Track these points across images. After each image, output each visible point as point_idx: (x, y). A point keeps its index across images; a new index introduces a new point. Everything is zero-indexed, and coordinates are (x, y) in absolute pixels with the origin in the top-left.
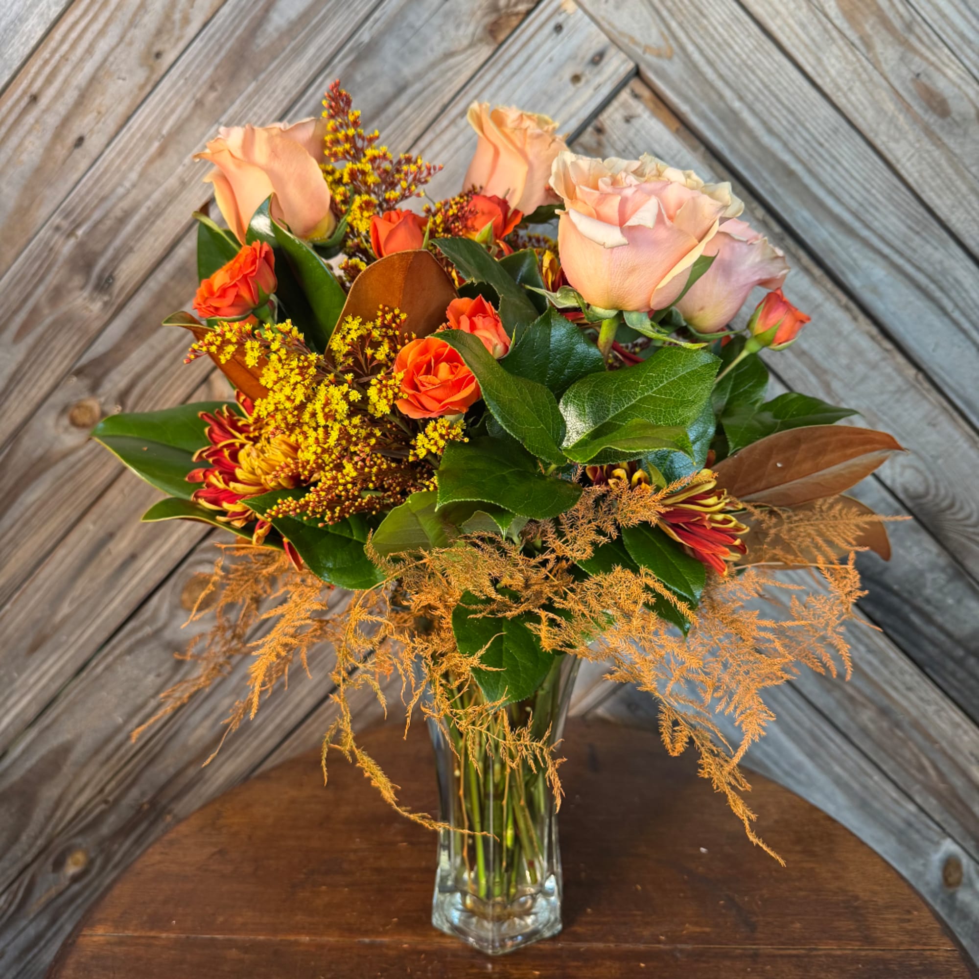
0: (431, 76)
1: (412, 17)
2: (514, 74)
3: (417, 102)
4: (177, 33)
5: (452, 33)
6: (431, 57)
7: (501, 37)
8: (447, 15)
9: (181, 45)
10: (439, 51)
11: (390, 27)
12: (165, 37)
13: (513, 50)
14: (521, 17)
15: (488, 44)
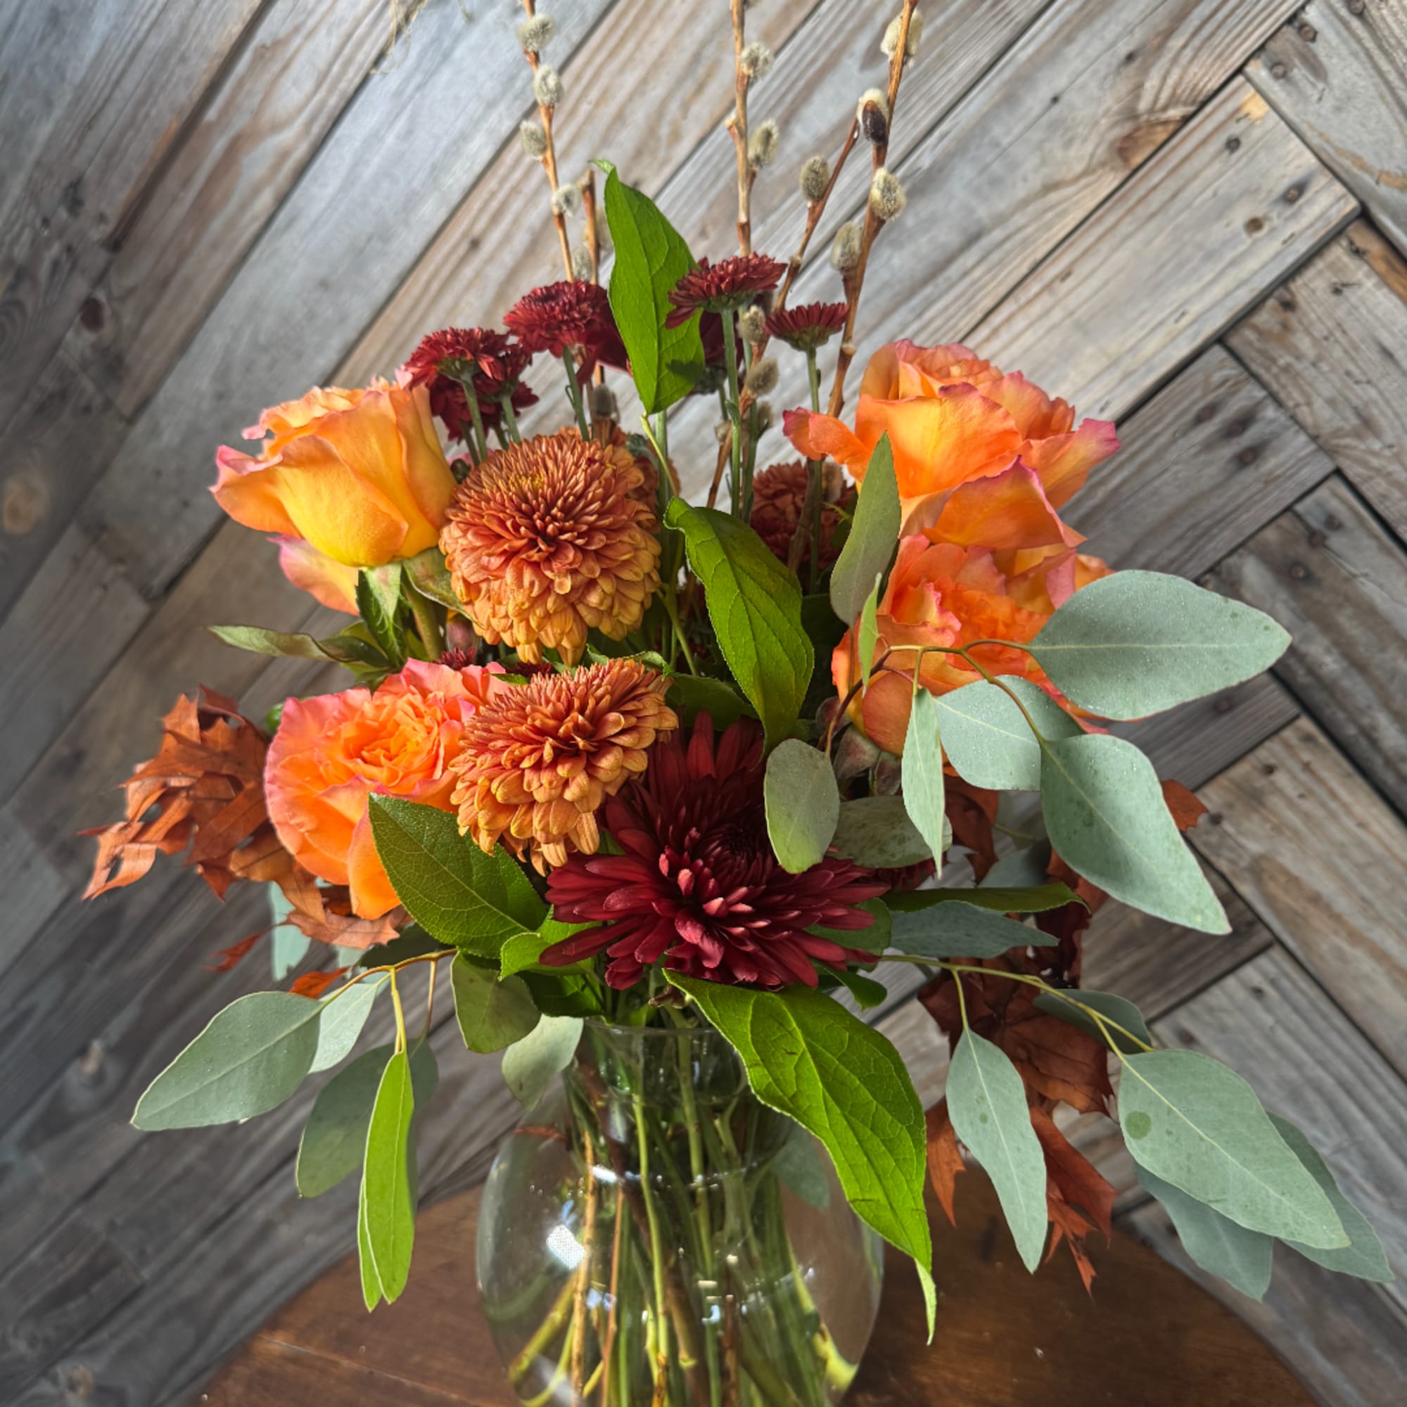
0: (1019, 219)
1: (997, 131)
2: (1153, 216)
3: (995, 257)
4: (662, 154)
5: (1059, 154)
6: (1021, 192)
7: (1138, 160)
8: (1053, 126)
9: (667, 171)
10: (1036, 182)
11: (961, 148)
12: (646, 160)
13: (1156, 179)
14: (1171, 127)
15: (1113, 169)
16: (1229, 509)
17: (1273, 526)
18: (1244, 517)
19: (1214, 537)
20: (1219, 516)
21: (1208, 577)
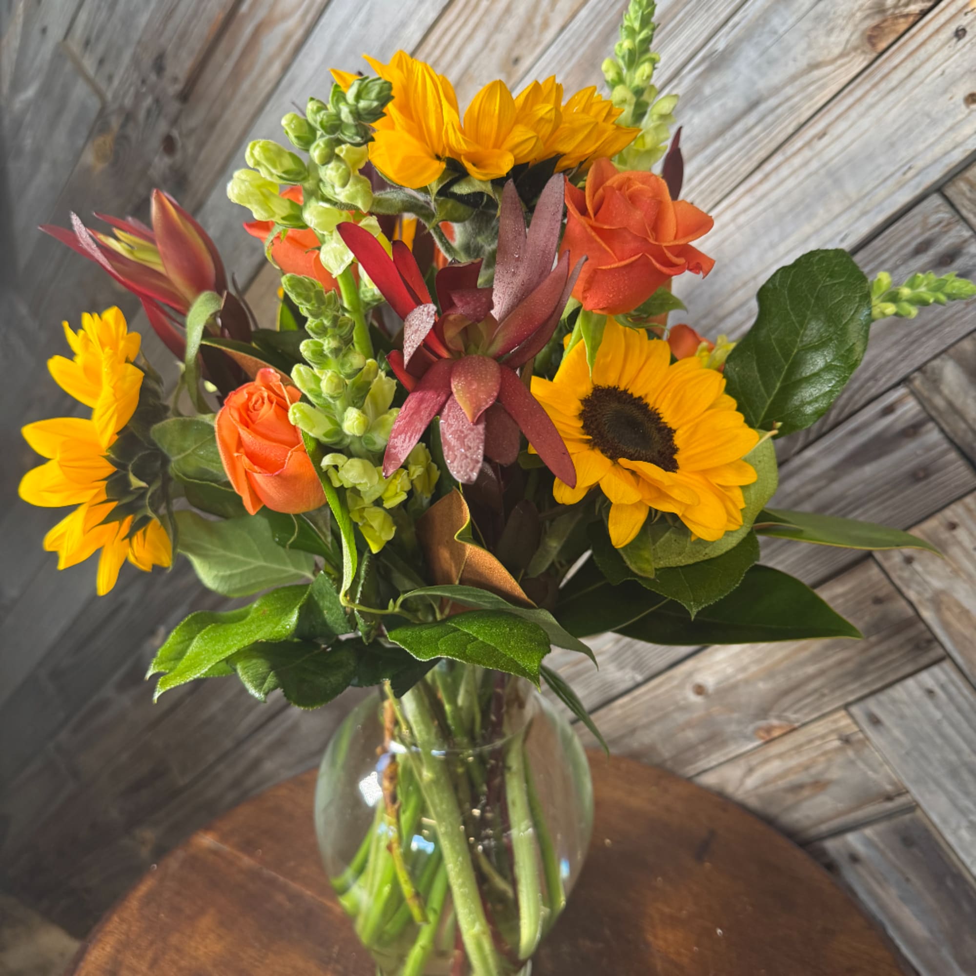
0: (789, 90)
1: (776, 21)
2: (893, 89)
3: (770, 119)
4: (535, 37)
5: (822, 40)
6: (792, 68)
7: (883, 45)
8: (818, 19)
9: (538, 50)
10: (803, 62)
11: (748, 35)
12: (524, 42)
13: (896, 61)
14: (911, 19)
15: (864, 52)
16: (936, 323)
17: (970, 338)
18: (947, 330)
19: (924, 343)
20: (929, 327)
21: (916, 374)
